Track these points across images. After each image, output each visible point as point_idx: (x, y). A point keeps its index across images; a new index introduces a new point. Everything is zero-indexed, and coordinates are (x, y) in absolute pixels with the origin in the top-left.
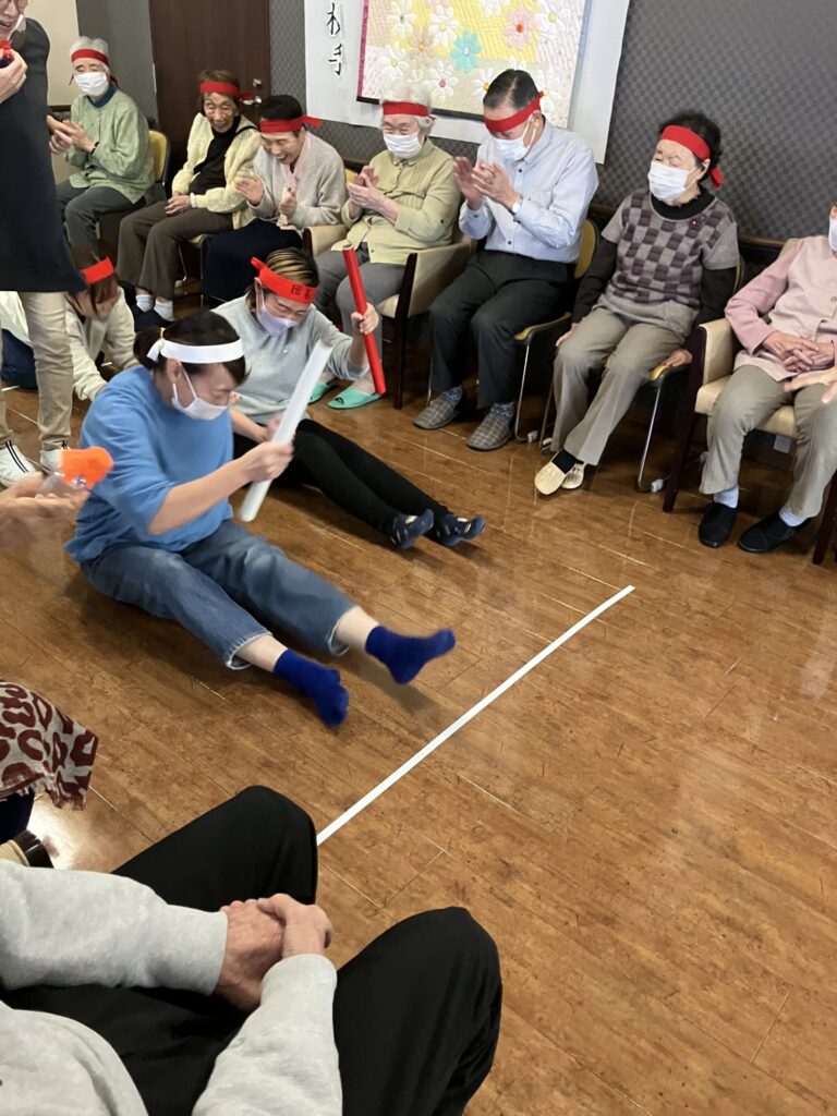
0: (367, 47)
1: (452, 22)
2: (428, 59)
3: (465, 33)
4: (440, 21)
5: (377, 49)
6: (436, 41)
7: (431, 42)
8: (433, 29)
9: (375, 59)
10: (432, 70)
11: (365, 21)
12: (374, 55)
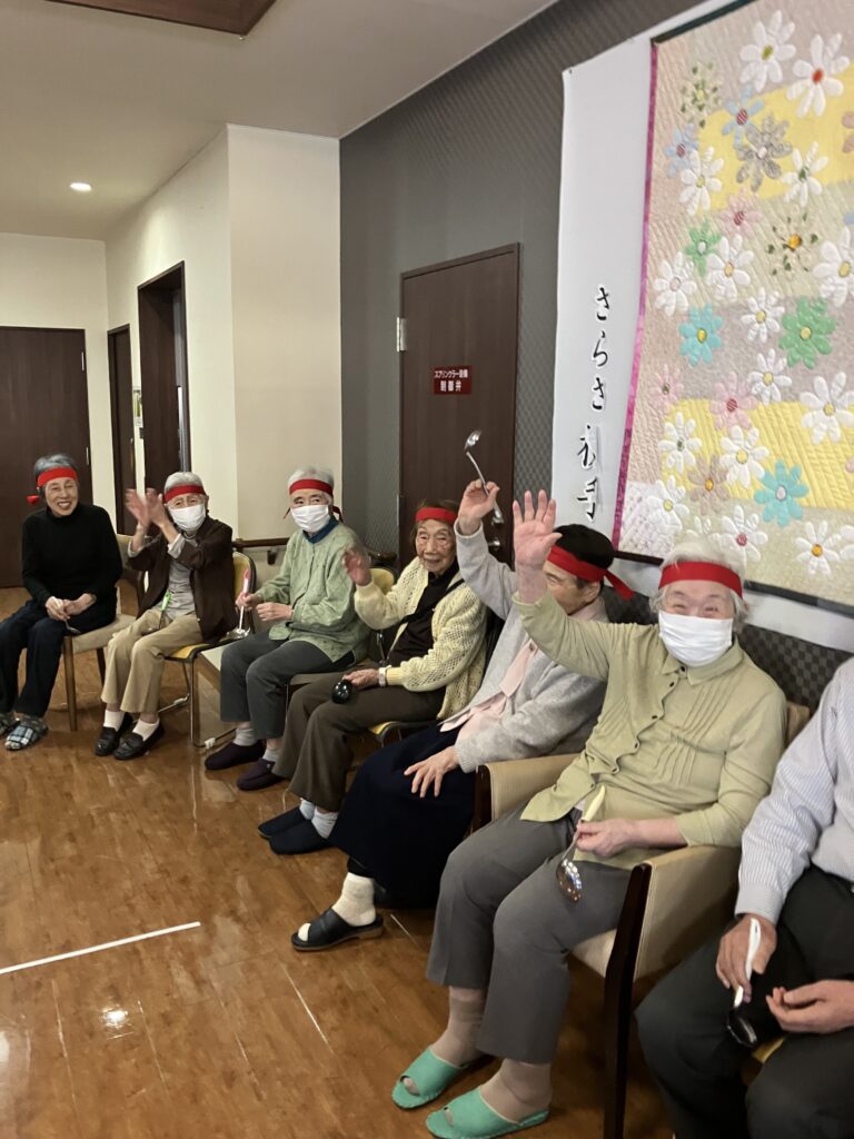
0: (628, 484)
1: (757, 450)
2: (718, 501)
3: (780, 466)
4: (737, 448)
5: (643, 485)
6: (731, 476)
7: (723, 478)
8: (726, 460)
9: (640, 500)
10: (725, 518)
11: (626, 449)
12: (638, 494)
